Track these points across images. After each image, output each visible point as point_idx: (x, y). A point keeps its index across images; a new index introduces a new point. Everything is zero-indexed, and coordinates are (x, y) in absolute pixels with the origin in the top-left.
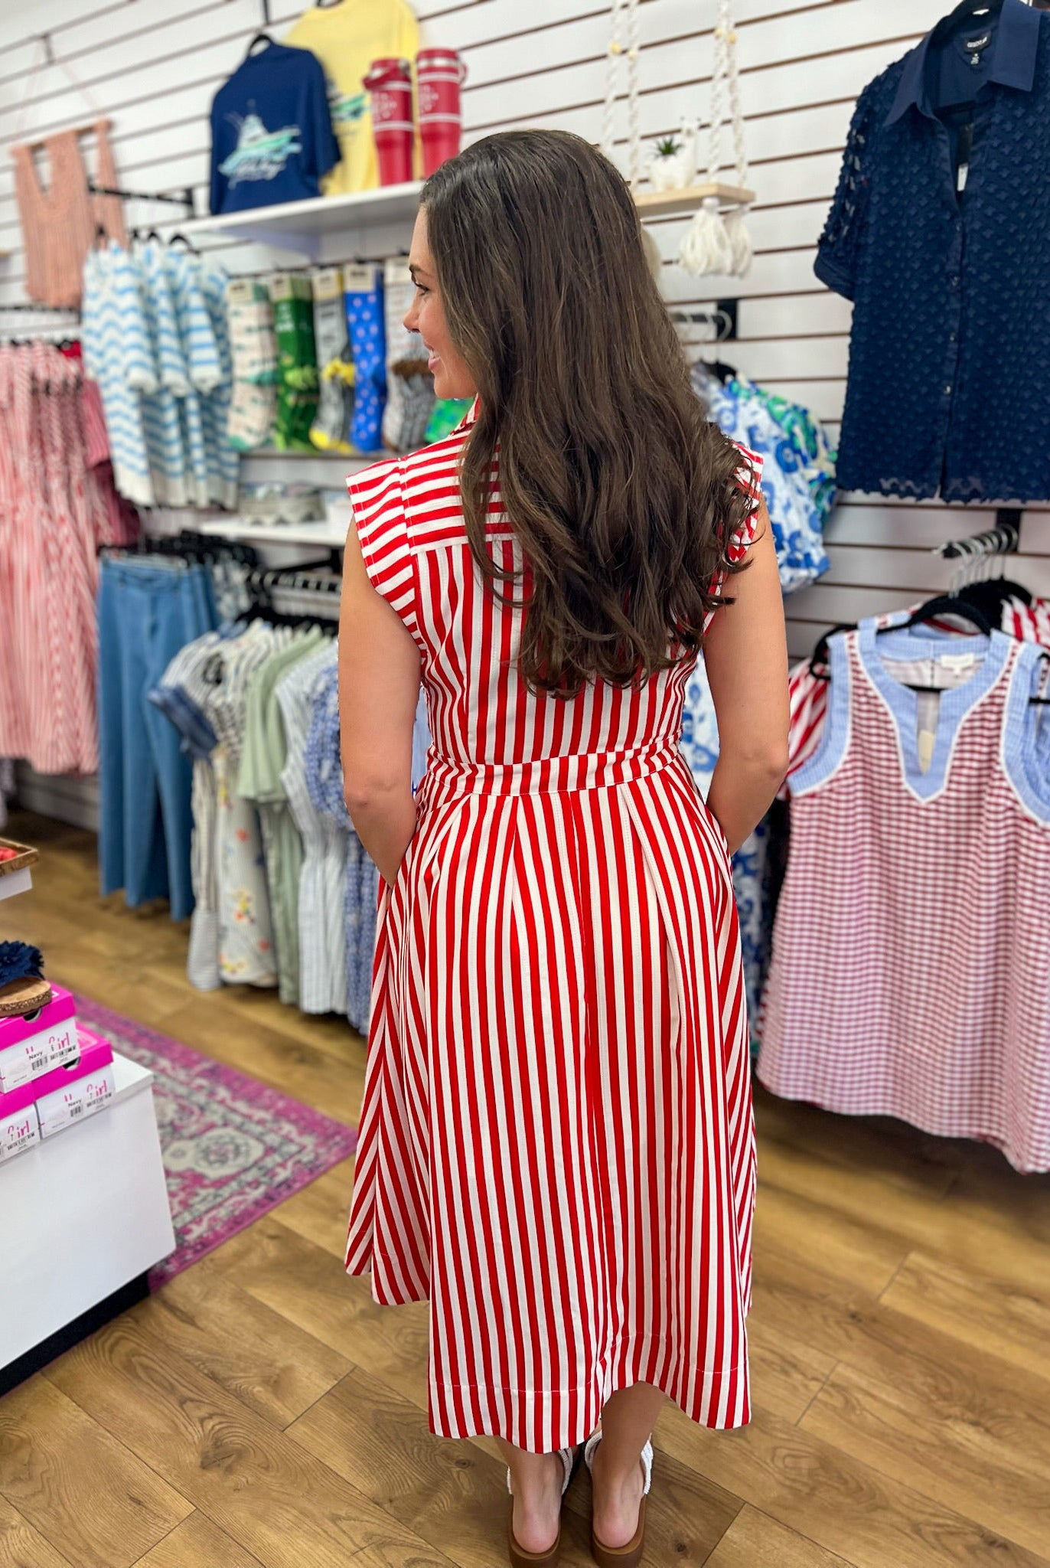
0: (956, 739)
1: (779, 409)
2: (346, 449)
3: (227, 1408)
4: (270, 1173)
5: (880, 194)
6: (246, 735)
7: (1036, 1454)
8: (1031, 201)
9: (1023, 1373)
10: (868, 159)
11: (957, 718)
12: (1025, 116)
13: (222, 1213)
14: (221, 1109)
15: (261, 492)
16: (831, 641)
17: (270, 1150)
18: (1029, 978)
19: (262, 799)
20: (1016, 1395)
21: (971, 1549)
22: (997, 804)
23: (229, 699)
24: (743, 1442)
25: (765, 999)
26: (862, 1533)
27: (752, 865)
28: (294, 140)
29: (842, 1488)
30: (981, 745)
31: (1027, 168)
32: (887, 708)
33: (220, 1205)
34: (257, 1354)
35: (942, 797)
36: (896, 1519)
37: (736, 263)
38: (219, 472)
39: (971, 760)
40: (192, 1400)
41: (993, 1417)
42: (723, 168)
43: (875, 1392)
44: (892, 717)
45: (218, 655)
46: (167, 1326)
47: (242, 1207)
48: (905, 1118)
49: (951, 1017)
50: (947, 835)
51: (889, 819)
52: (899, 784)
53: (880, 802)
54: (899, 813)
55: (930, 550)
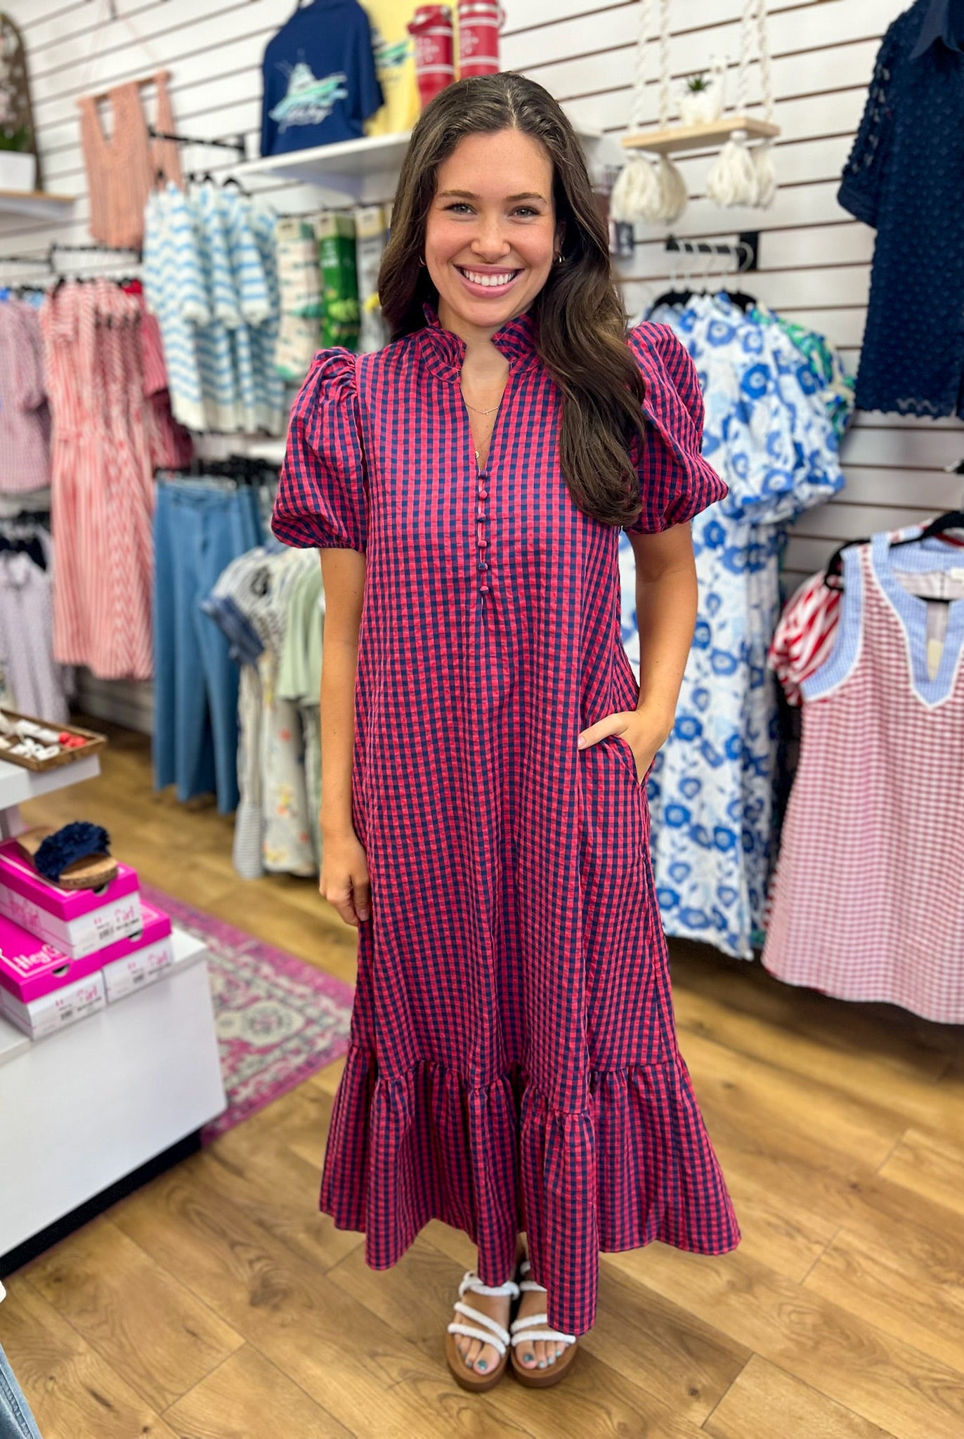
1: (798, 335)
3: (273, 1252)
4: (310, 1042)
5: (904, 125)
6: (287, 641)
10: (893, 92)
13: (268, 1077)
14: (265, 984)
16: (847, 554)
19: (303, 700)
23: (274, 609)
24: (750, 1299)
25: (771, 892)
26: (863, 1384)
27: (764, 767)
28: (340, 86)
29: (845, 1343)
32: (898, 618)
33: (265, 1070)
34: (299, 1206)
35: (948, 702)
36: (897, 1373)
37: (761, 194)
38: (265, 400)
42: (749, 106)
43: (875, 1256)
44: (902, 626)
45: (265, 568)
46: (217, 1177)
47: (285, 1072)
48: (903, 1005)
49: (952, 911)
50: (953, 739)
51: (897, 723)
52: (907, 690)
53: (888, 708)
54: (906, 718)
55: (942, 470)
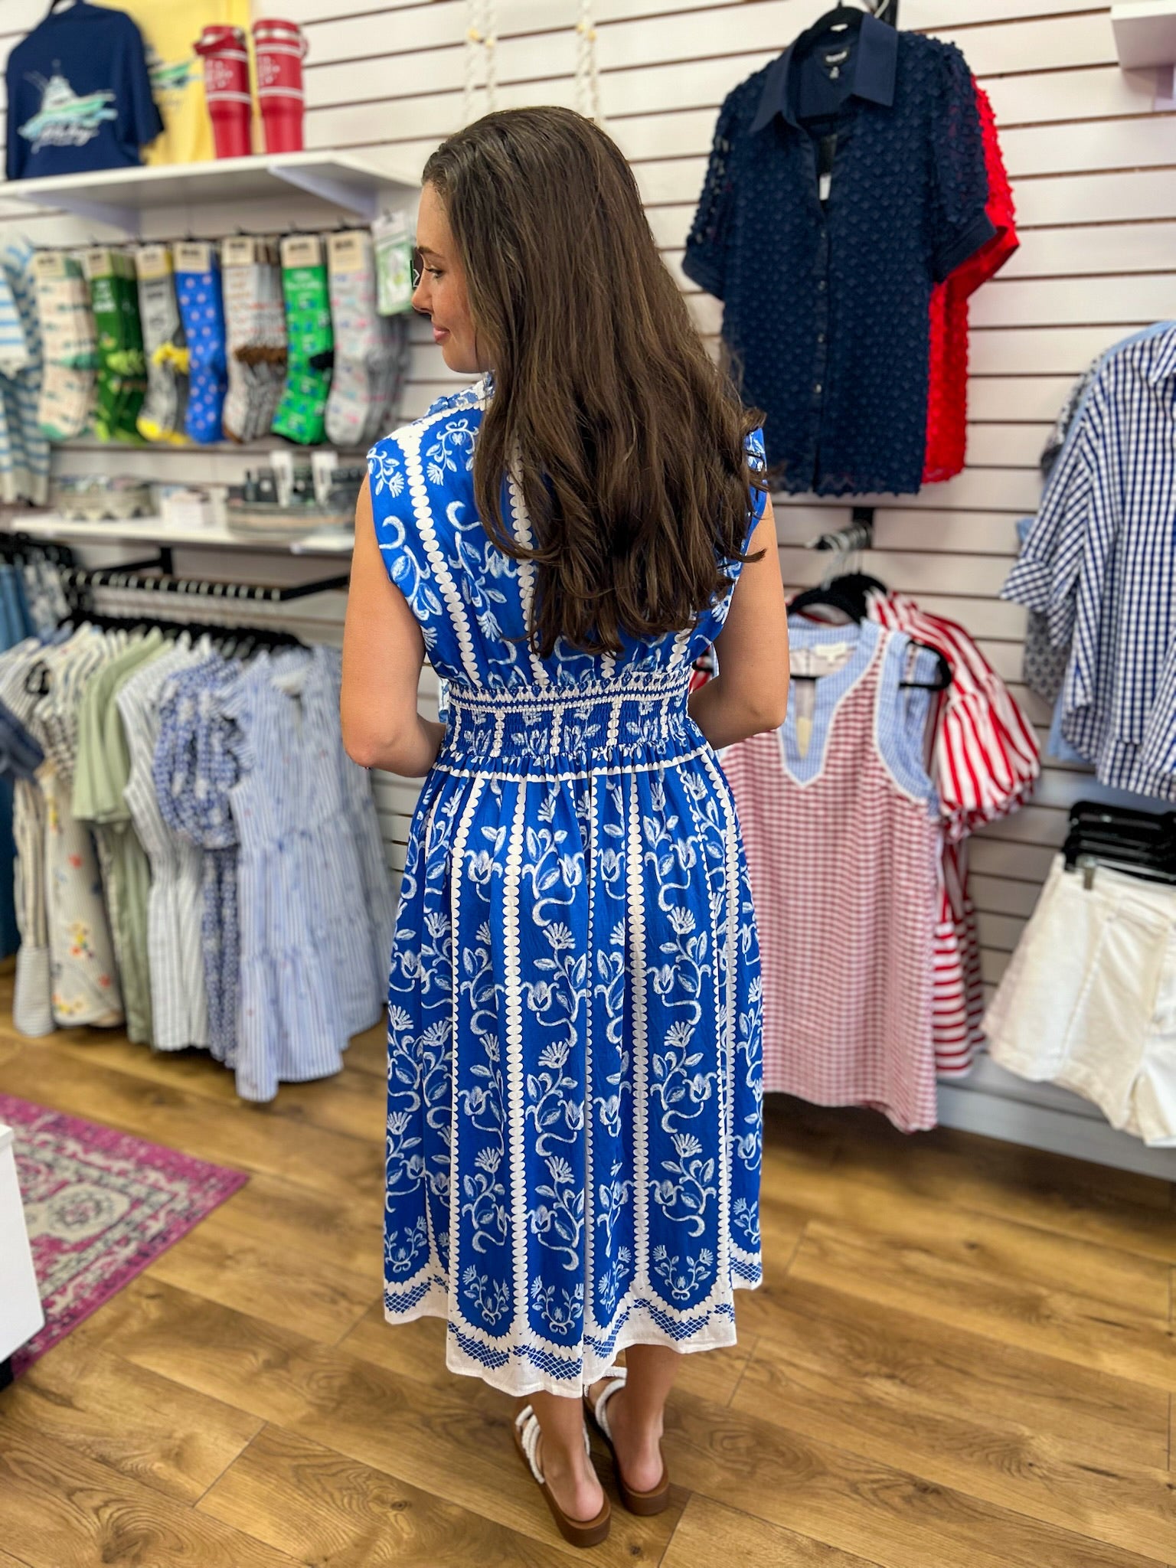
0: (831, 725)
2: (179, 441)
3: (125, 1492)
4: (141, 1227)
5: (747, 198)
6: (81, 750)
7: (950, 1397)
8: (892, 212)
9: (924, 1320)
10: (733, 164)
11: (832, 704)
12: (884, 130)
13: (90, 1278)
14: (73, 1165)
15: (82, 486)
17: (136, 1203)
18: (908, 946)
19: (102, 819)
20: (922, 1343)
21: (907, 1499)
22: (873, 784)
23: (60, 711)
24: (680, 1433)
26: (806, 1502)
28: (107, 105)
29: (780, 1460)
30: (855, 728)
31: (888, 180)
33: (86, 1269)
34: (152, 1428)
35: (821, 780)
36: (836, 1482)
38: (26, 464)
39: (846, 743)
40: (81, 1490)
41: (908, 1367)
43: (796, 1361)
45: (41, 663)
46: (39, 1413)
47: (113, 1268)
48: (794, 1093)
49: (836, 991)
50: (826, 816)
51: (771, 804)
52: (779, 770)
53: (762, 789)
54: (780, 798)
55: (801, 547)
